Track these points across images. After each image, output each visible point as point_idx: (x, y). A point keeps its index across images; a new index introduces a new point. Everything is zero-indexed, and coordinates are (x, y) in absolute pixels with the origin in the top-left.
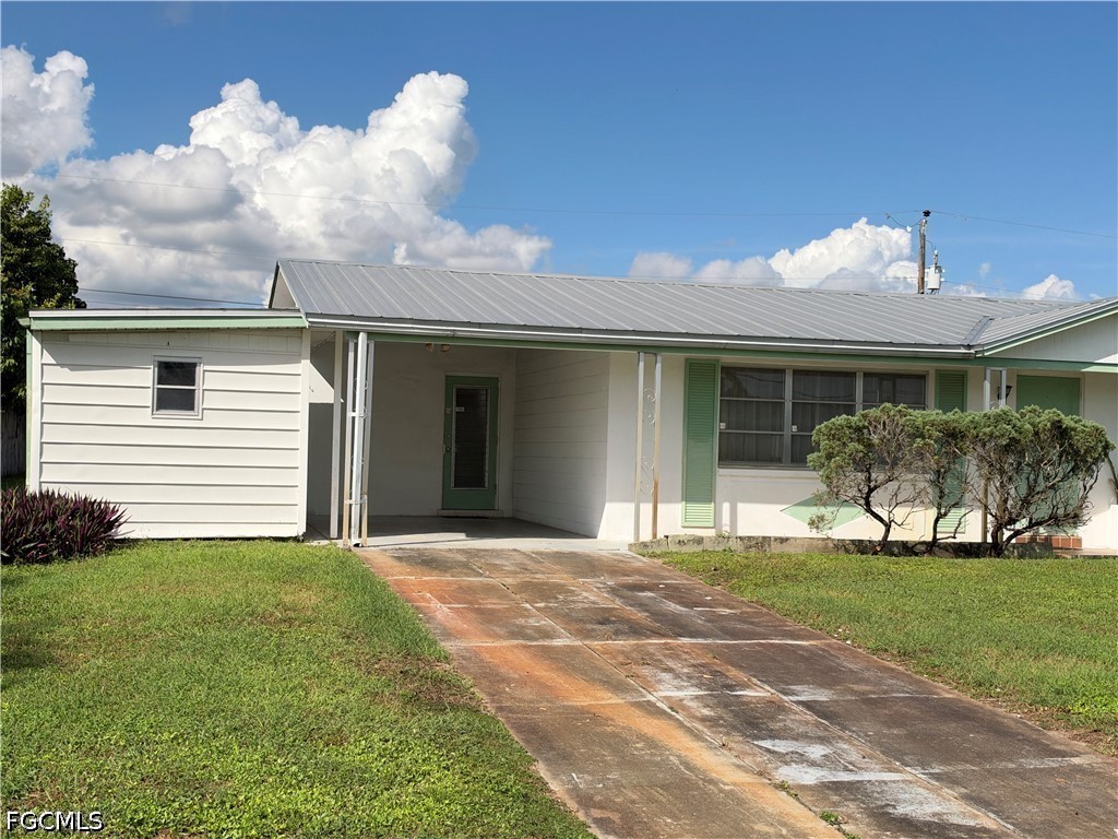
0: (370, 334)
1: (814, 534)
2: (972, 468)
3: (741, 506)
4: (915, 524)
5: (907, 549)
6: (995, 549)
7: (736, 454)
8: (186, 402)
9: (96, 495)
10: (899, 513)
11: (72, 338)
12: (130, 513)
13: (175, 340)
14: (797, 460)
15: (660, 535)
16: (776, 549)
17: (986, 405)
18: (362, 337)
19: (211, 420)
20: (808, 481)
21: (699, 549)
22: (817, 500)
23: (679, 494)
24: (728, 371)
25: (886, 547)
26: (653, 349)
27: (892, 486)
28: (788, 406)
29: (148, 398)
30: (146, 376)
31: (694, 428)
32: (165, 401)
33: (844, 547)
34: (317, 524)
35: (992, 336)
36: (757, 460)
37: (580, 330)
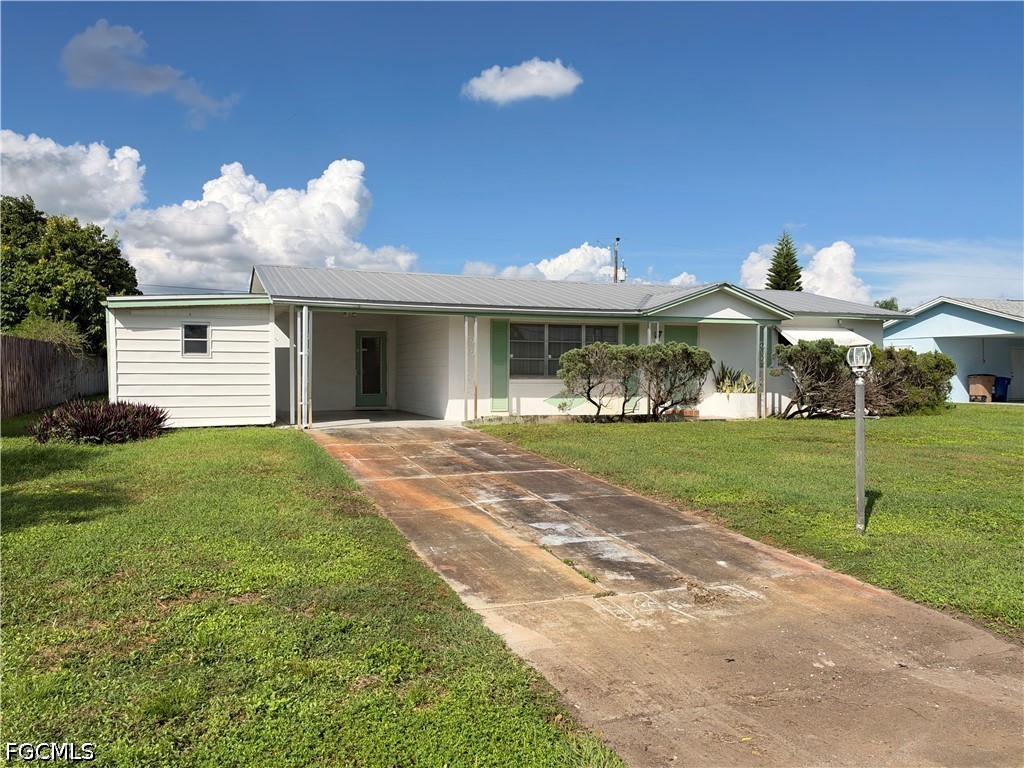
0: (310, 307)
1: (561, 413)
2: (642, 376)
3: (522, 399)
4: (613, 406)
5: (610, 419)
6: (654, 417)
7: (520, 370)
8: (202, 348)
9: (150, 403)
10: (605, 400)
11: (133, 312)
12: (171, 413)
13: (194, 312)
14: (552, 374)
15: (479, 417)
16: (541, 421)
17: (649, 341)
18: (305, 309)
19: (217, 358)
20: (557, 385)
21: (499, 423)
22: (562, 395)
23: (489, 393)
24: (514, 326)
25: (598, 419)
26: (472, 314)
27: (601, 386)
28: (546, 345)
29: (179, 346)
30: (178, 334)
31: (496, 358)
32: (189, 348)
33: (576, 419)
34: (282, 417)
35: (652, 304)
36: (531, 374)
37: (431, 304)
